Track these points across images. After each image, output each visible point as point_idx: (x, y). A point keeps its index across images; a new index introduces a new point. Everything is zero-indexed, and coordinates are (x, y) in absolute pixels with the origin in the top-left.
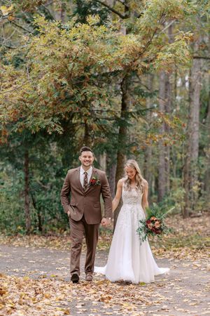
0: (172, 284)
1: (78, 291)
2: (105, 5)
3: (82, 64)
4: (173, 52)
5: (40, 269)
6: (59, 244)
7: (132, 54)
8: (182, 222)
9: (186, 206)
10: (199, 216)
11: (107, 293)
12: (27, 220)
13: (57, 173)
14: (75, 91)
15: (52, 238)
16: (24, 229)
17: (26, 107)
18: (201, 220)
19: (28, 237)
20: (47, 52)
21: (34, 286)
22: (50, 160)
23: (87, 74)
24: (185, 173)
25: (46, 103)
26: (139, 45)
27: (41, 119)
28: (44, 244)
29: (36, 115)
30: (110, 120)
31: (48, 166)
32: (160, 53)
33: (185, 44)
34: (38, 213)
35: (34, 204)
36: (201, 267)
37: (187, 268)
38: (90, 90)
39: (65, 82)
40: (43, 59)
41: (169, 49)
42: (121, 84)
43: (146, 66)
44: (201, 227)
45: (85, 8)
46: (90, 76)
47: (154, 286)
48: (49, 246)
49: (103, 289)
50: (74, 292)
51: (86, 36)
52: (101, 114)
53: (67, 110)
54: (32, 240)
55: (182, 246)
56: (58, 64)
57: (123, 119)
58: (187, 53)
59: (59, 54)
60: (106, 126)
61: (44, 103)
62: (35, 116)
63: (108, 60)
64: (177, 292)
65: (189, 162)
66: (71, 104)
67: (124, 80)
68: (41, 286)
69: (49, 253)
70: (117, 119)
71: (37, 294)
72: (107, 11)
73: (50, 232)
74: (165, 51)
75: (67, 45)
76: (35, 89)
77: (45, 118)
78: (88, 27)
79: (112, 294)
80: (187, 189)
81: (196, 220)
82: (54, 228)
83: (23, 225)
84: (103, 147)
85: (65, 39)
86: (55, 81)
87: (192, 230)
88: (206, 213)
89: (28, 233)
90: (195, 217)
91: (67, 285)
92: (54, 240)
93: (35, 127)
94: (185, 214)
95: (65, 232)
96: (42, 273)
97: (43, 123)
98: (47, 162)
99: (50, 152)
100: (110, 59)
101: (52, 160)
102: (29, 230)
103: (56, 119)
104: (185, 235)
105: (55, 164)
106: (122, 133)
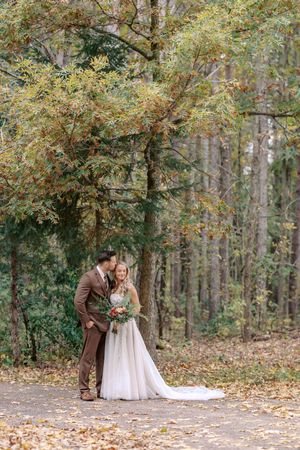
0: (205, 431)
1: (71, 440)
2: (123, 41)
3: (85, 125)
4: (212, 108)
5: (26, 412)
6: (57, 378)
7: (155, 111)
8: (240, 347)
9: (248, 324)
10: (265, 340)
11: (111, 442)
12: (15, 345)
13: (58, 279)
14: (76, 162)
15: (50, 370)
16: (10, 357)
17: (9, 185)
18: (268, 345)
19: (16, 370)
20: (35, 109)
21: (10, 434)
22: (48, 260)
23: (94, 139)
24: (246, 277)
25: (35, 180)
26: (165, 98)
27: (29, 202)
28: (36, 379)
29: (22, 197)
30: (130, 202)
31: (44, 268)
32: (194, 110)
33: (229, 98)
34: (31, 335)
35: (26, 323)
36: (253, 408)
37: (232, 410)
38: (98, 161)
39: (60, 150)
40: (31, 119)
41: (207, 104)
42: (145, 152)
43: (175, 127)
44: (266, 355)
45: (94, 45)
46: (99, 142)
47: (180, 433)
48: (44, 381)
49: (106, 438)
50: (65, 442)
51: (89, 86)
52: (121, 194)
53: (64, 189)
54: (20, 374)
55: (233, 381)
56: (51, 125)
57: (150, 201)
58: (231, 109)
59: (52, 111)
60: (125, 211)
61: (32, 181)
62: (20, 198)
63: (120, 119)
64: (210, 441)
65: (251, 262)
66: (71, 180)
67: (148, 146)
68: (20, 433)
69: (42, 392)
70: (141, 201)
71: (12, 444)
72: (125, 49)
73: (48, 363)
74: (201, 106)
75: (64, 99)
76: (19, 161)
77: (34, 201)
78: (92, 73)
79: (117, 444)
80: (249, 300)
81: (260, 345)
82: (53, 357)
83: (10, 352)
84: (119, 240)
85: (61, 90)
86: (47, 149)
87: (253, 359)
88: (276, 334)
89: (16, 364)
90: (259, 340)
91: (57, 433)
92: (51, 373)
93: (20, 214)
94: (247, 337)
95: (69, 362)
96: (27, 417)
97: (31, 207)
98: (44, 263)
99: (48, 249)
100: (123, 119)
101: (51, 260)
102: (17, 360)
103: (49, 203)
104: (241, 365)
105: (55, 265)
106: (149, 221)
